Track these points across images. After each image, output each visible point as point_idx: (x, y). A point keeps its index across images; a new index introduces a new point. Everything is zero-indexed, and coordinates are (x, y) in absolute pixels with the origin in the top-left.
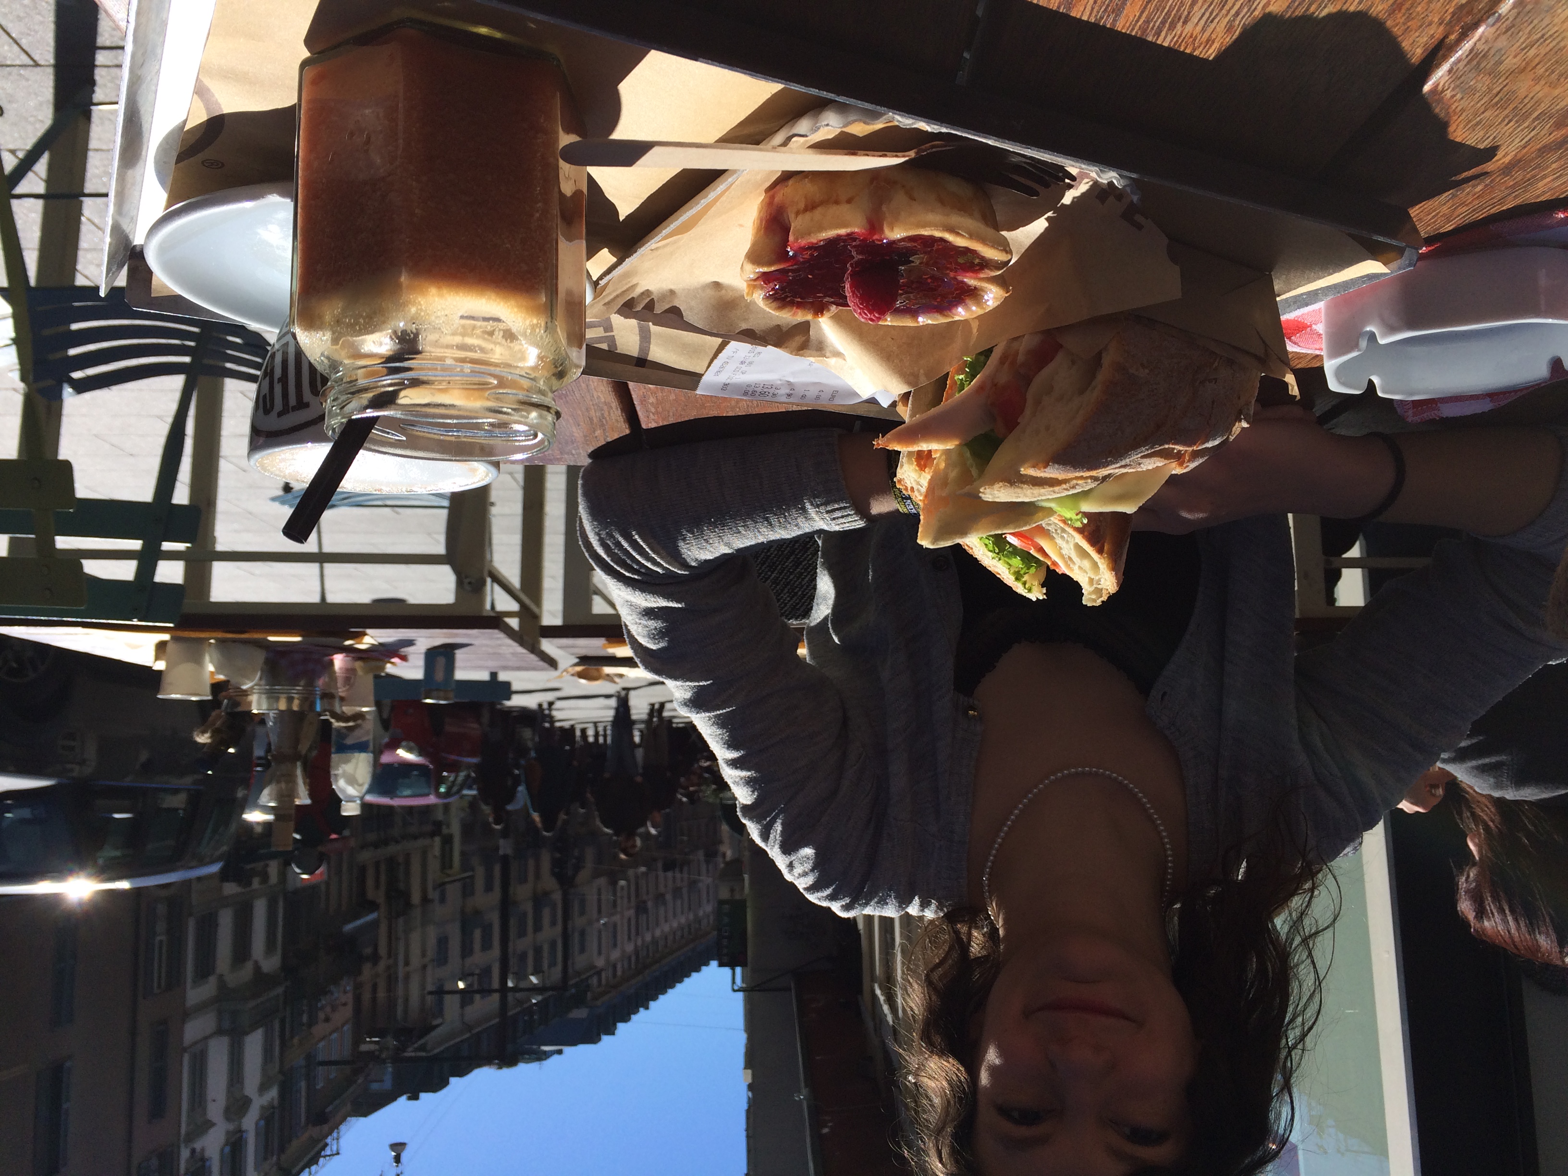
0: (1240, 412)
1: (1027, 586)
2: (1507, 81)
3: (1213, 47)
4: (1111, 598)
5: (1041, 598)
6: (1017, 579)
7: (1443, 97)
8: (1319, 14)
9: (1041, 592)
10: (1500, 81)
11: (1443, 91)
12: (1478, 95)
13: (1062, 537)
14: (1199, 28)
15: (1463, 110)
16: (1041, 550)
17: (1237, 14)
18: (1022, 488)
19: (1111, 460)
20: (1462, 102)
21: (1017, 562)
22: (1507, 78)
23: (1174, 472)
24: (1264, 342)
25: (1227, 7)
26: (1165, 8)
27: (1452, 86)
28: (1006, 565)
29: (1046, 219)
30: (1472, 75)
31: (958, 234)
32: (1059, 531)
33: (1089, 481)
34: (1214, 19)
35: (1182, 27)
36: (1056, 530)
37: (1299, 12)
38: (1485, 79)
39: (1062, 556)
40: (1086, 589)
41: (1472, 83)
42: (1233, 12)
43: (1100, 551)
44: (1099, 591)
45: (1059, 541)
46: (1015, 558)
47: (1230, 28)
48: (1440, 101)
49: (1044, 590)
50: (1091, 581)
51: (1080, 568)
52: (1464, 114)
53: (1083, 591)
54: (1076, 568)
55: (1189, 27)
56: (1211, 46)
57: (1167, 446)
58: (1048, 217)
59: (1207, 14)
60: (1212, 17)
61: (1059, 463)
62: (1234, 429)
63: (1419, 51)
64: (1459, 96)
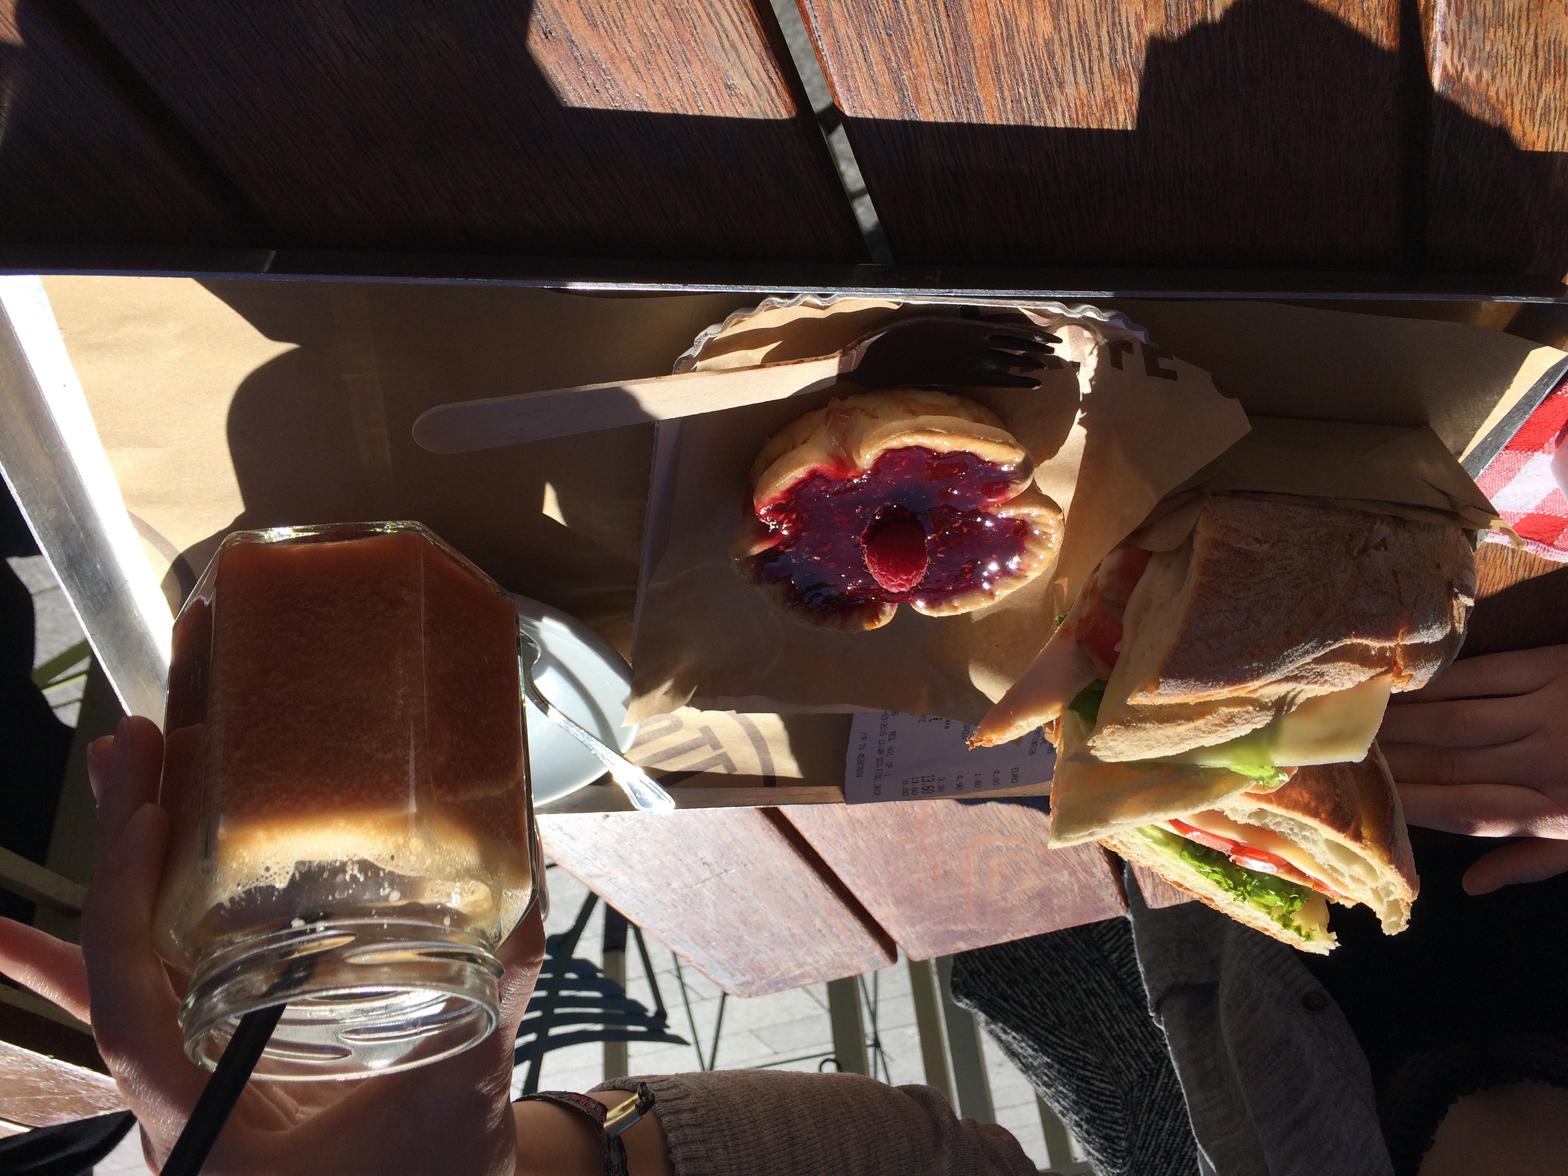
0: (1450, 586)
1: (1303, 933)
2: (1532, 30)
3: (1120, 110)
4: (1415, 908)
5: (1333, 948)
6: (1286, 926)
7: (1467, 84)
8: (1212, 15)
9: (1329, 939)
10: (1523, 30)
11: (1459, 76)
12: (1510, 63)
13: (1305, 838)
14: (1083, 88)
15: (1510, 96)
16: (1292, 869)
17: (1113, 50)
18: (1145, 729)
19: (1259, 668)
20: (1498, 82)
21: (1272, 899)
22: (1529, 24)
23: (1395, 691)
24: (1444, 493)
25: (1094, 44)
26: (1022, 74)
27: (1465, 61)
28: (1263, 909)
29: (1080, 423)
30: (1477, 34)
31: (932, 433)
32: (1296, 830)
33: (1251, 708)
34: (1091, 68)
35: (1062, 93)
36: (1292, 830)
37: (1188, 23)
38: (1500, 33)
39: (1321, 868)
40: (1380, 910)
41: (1488, 48)
42: (1106, 49)
43: (1357, 837)
44: (1394, 906)
45: (1303, 845)
46: (1268, 894)
47: (1121, 76)
48: (1466, 89)
49: (1334, 936)
50: (1375, 891)
51: (1352, 877)
52: (1517, 101)
53: (1378, 916)
54: (1347, 880)
55: (1070, 90)
56: (1116, 111)
57: (1348, 642)
58: (1080, 419)
59: (1078, 64)
60: (1087, 65)
61: (1173, 677)
62: (1455, 613)
63: (1381, 23)
64: (1486, 75)
